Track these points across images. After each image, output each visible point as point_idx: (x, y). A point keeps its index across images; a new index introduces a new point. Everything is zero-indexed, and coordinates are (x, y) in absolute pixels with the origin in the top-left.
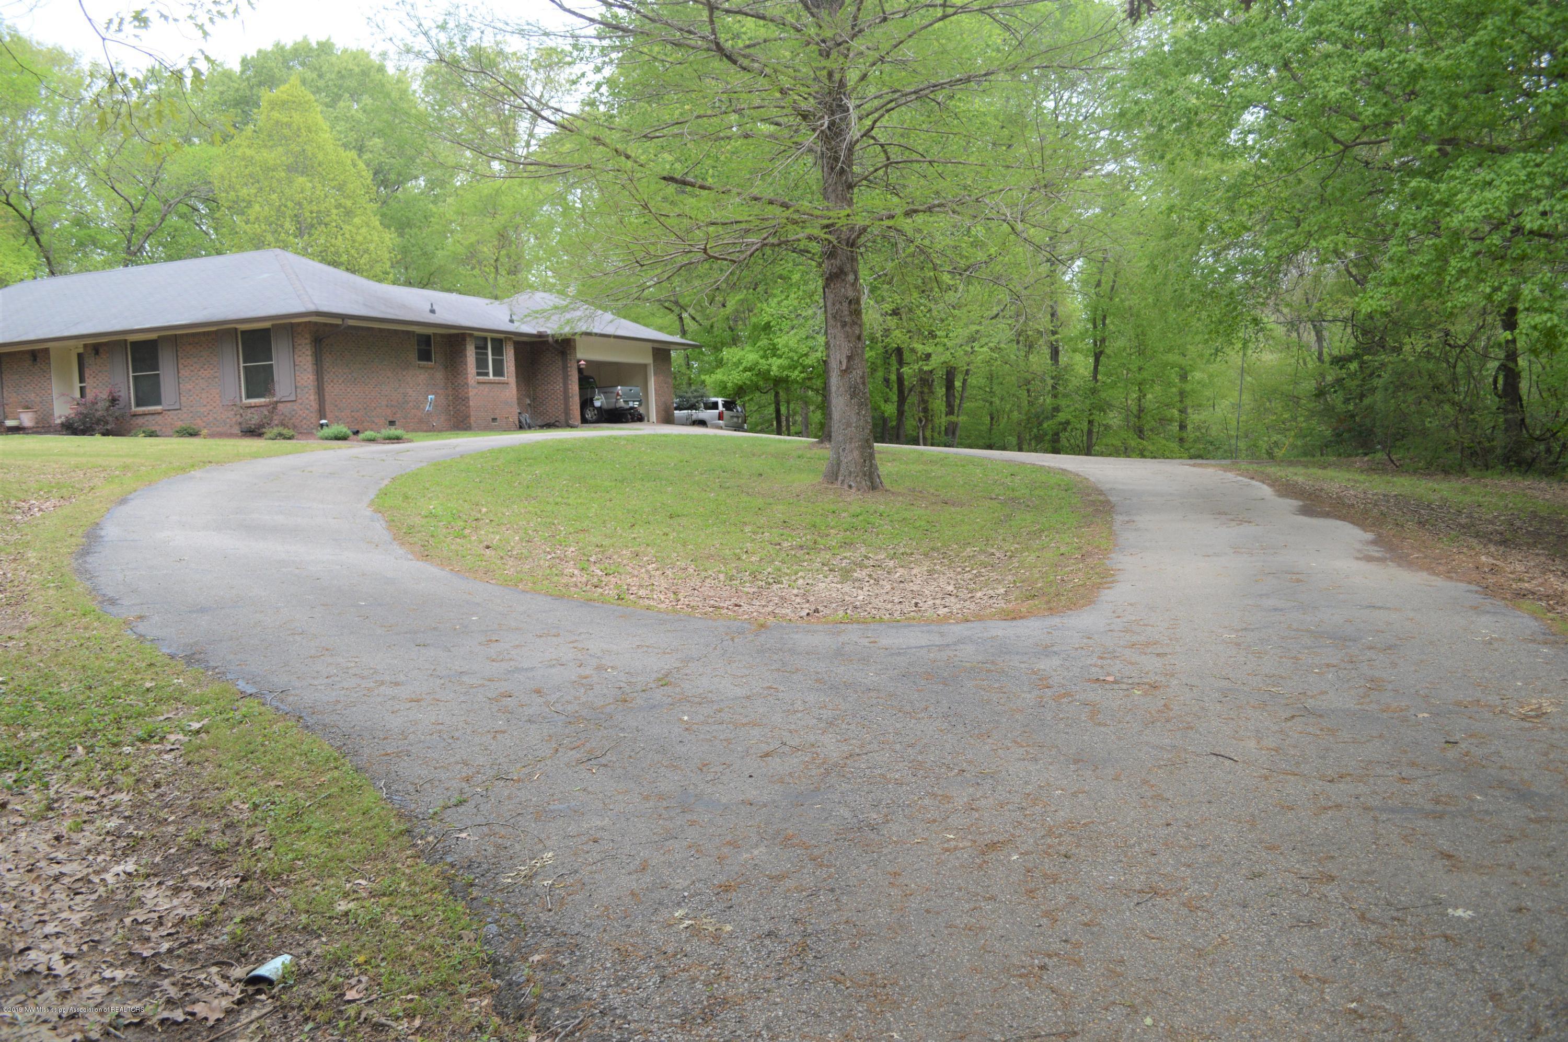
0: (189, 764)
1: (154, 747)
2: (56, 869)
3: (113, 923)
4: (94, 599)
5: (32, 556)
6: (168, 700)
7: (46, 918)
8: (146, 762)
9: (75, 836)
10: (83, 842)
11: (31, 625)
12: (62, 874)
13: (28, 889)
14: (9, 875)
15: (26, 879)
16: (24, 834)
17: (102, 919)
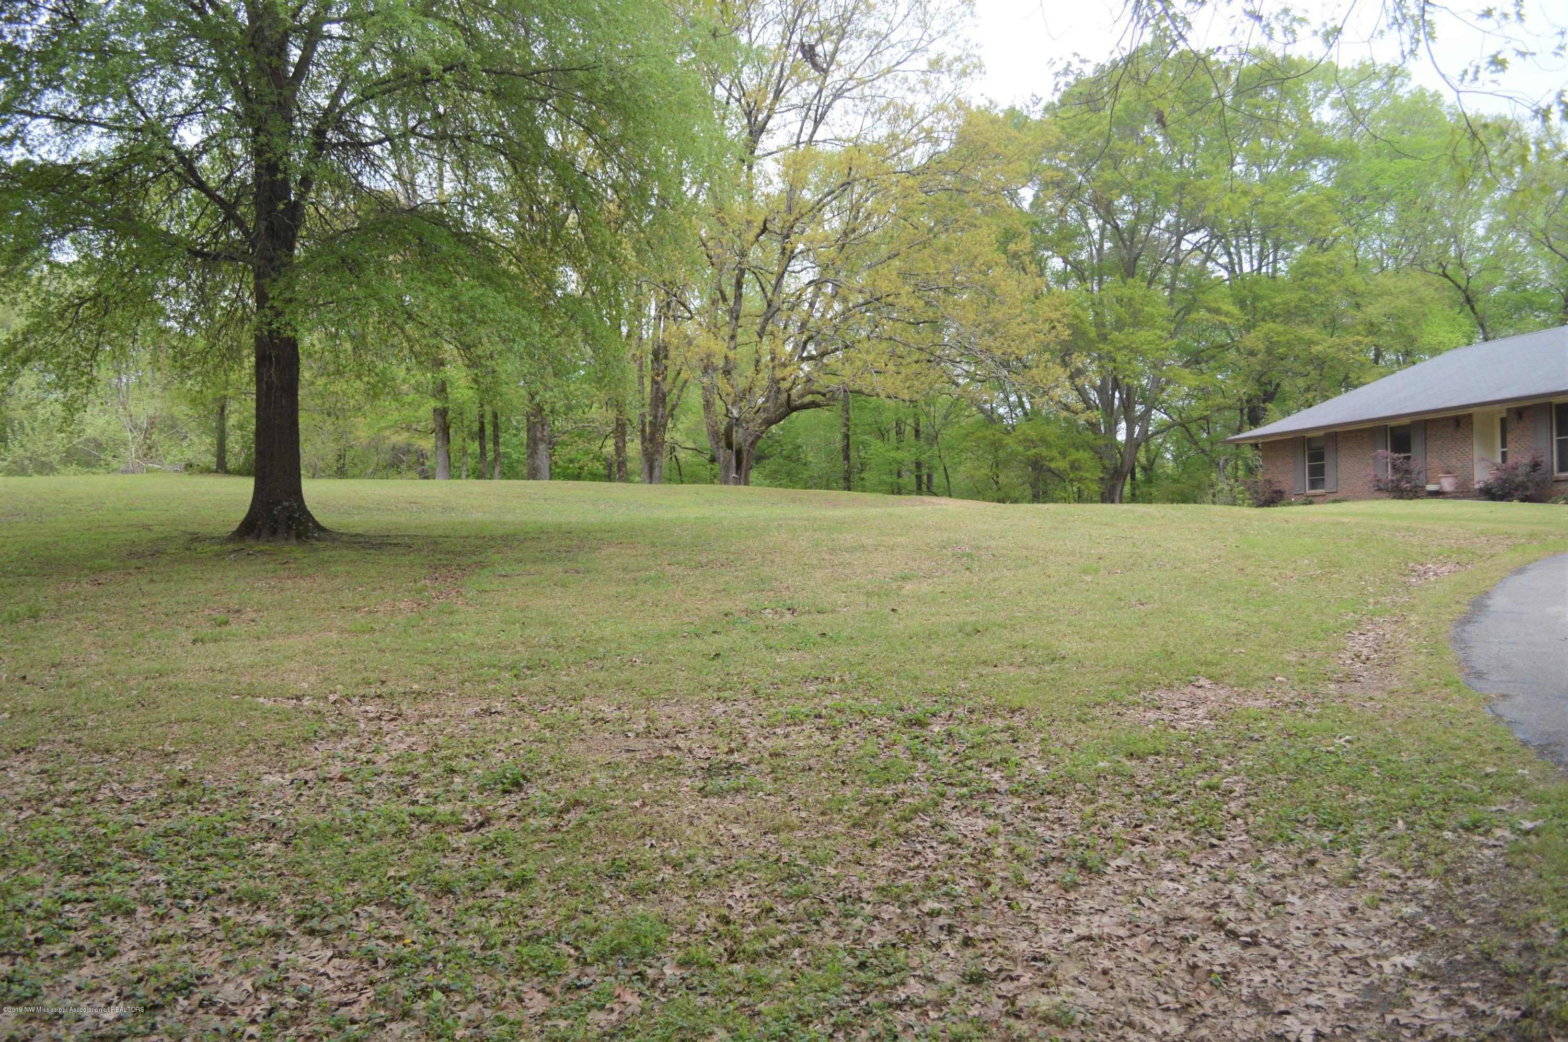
0: (1508, 865)
1: (1477, 838)
2: (1340, 941)
3: (1375, 1015)
4: (1461, 670)
5: (1414, 619)
6: (1506, 790)
7: (1314, 987)
8: (1463, 853)
9: (1369, 913)
10: (1375, 921)
11: (1393, 688)
12: (1344, 948)
13: (1307, 952)
14: (1296, 933)
15: (1310, 942)
16: (1322, 896)
17: (1365, 1007)
